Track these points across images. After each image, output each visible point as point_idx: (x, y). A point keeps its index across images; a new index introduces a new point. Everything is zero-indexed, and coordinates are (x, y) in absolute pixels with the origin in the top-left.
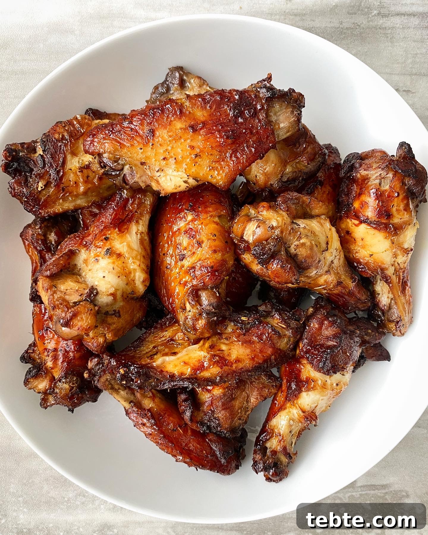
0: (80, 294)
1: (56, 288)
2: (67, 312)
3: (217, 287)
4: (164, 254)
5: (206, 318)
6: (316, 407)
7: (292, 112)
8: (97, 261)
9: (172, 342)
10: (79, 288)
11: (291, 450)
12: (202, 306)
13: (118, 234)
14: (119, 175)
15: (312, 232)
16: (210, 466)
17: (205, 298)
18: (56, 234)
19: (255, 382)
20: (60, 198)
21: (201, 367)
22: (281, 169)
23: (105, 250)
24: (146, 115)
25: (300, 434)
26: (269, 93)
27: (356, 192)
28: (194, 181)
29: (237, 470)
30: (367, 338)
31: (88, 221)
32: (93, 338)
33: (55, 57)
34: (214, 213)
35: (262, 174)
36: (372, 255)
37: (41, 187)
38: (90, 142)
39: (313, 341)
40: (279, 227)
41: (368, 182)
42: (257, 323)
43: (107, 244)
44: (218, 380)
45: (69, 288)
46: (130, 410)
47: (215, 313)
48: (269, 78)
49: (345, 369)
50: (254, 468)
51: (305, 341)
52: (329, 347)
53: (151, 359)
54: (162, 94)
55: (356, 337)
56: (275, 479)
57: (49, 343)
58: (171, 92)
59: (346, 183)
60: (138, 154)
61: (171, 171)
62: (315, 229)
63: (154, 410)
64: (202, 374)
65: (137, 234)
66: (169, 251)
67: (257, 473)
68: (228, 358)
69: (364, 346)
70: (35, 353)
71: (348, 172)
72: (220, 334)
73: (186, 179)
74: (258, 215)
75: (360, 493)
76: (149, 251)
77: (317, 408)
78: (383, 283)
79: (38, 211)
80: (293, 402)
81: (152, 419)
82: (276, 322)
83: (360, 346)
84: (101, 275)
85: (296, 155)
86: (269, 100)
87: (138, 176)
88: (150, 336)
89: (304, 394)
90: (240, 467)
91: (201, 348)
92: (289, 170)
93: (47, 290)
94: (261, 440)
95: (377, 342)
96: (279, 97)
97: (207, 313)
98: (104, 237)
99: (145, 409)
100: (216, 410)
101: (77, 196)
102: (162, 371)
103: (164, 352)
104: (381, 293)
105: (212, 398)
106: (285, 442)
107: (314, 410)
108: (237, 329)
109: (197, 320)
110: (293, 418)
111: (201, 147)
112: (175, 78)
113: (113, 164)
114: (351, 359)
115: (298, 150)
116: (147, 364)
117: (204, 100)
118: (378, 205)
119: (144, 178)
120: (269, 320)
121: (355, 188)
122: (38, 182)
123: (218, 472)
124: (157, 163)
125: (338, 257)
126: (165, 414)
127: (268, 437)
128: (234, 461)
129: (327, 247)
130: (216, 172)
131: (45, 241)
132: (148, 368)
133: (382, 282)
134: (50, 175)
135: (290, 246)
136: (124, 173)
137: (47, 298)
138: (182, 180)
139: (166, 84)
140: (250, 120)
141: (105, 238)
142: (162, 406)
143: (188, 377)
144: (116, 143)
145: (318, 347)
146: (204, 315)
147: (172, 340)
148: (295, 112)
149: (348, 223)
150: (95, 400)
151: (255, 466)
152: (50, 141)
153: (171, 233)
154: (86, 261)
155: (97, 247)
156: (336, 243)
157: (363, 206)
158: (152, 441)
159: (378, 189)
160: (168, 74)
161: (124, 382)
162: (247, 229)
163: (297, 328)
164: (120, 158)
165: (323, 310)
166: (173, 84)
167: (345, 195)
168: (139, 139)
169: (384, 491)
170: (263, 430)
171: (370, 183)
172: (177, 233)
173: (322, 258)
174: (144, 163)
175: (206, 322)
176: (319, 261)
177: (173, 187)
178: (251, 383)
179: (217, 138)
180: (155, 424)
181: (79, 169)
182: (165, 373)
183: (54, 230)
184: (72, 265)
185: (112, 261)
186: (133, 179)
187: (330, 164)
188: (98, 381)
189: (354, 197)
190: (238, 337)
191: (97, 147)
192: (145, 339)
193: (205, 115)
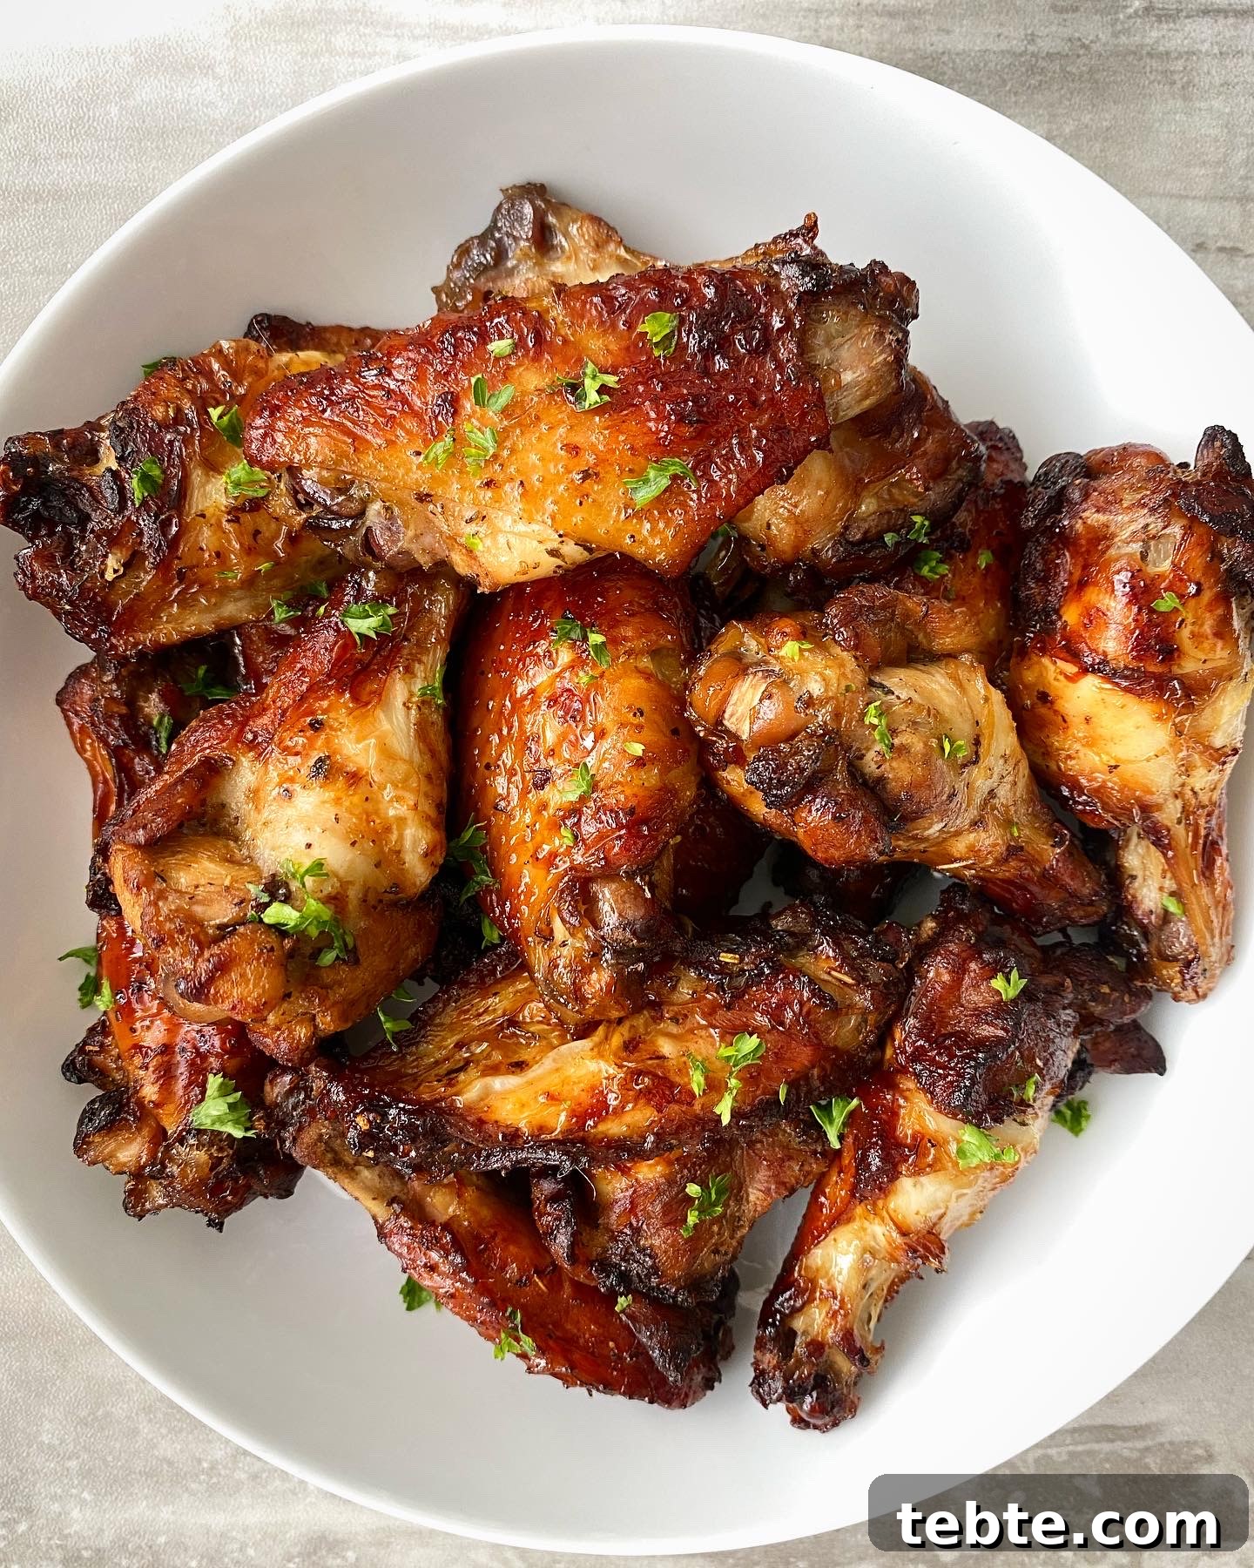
0: (236, 901)
1: (164, 881)
2: (199, 956)
3: (645, 870)
4: (488, 767)
5: (612, 965)
6: (941, 1217)
7: (880, 336)
8: (289, 794)
9: (512, 1029)
10: (233, 880)
11: (867, 1336)
12: (601, 929)
13: (350, 712)
14: (353, 530)
15: (929, 711)
16: (629, 1386)
17: (611, 905)
18: (164, 698)
19: (761, 1142)
20: (173, 601)
21: (599, 1109)
22: (845, 505)
23: (312, 762)
24: (432, 348)
25: (892, 1291)
26: (807, 279)
27: (1071, 574)
28: (581, 549)
29: (709, 1393)
30: (1097, 1009)
31: (261, 659)
32: (277, 1028)
33: (157, 147)
34: (640, 644)
35: (786, 521)
36: (1116, 767)
37: (115, 571)
38: (261, 431)
39: (933, 1024)
40: (829, 699)
41: (1108, 547)
42: (767, 971)
43: (319, 743)
44: (648, 1146)
45: (203, 882)
46: (389, 1225)
47: (641, 950)
48: (810, 229)
49: (1029, 1106)
50: (758, 1392)
51: (911, 1021)
52: (980, 1044)
53: (450, 1084)
54: (482, 270)
55: (1064, 1008)
56: (819, 1422)
57: (148, 1028)
58: (510, 264)
59: (1040, 544)
60: (408, 471)
61: (509, 521)
62: (942, 701)
63: (461, 1225)
64: (602, 1127)
65: (408, 708)
66: (504, 755)
67: (765, 1406)
68: (677, 1079)
69: (1090, 1033)
70: (107, 1052)
71: (1047, 516)
72: (657, 1006)
73: (555, 545)
74: (768, 658)
75: (1071, 1448)
76: (444, 757)
77: (945, 1220)
78: (1148, 847)
79: (108, 640)
80: (874, 1204)
81: (456, 1252)
82: (825, 966)
83: (1076, 1033)
84: (300, 839)
85: (890, 463)
86: (809, 300)
87: (411, 533)
88: (448, 1010)
89: (905, 1183)
90: (716, 1384)
91: (598, 1051)
92: (867, 508)
93: (139, 888)
94: (778, 1311)
95: (1127, 1019)
96: (839, 289)
97: (615, 951)
98: (308, 719)
99: (433, 1223)
100: (645, 1227)
101: (224, 592)
102: (481, 1123)
103: (489, 1062)
104: (1139, 874)
105: (635, 1192)
106: (850, 1317)
107: (935, 1224)
108: (707, 990)
109: (586, 971)
110: (873, 1248)
111: (601, 447)
112: (520, 219)
113: (332, 500)
114: (1047, 1077)
115: (898, 445)
116: (437, 1101)
117: (608, 300)
118: (1136, 620)
119: (427, 540)
120: (804, 960)
121: (1067, 560)
122: (105, 556)
123: (651, 1402)
124: (468, 497)
125: (1010, 779)
126: (493, 1237)
127: (799, 1303)
128: (698, 1368)
129: (976, 753)
130: (648, 526)
131: (131, 719)
132: (441, 1112)
133: (1145, 843)
134: (141, 534)
135: (863, 755)
136: (368, 523)
137: (137, 911)
138: (542, 547)
139: (493, 237)
140: (748, 363)
141: (311, 725)
142: (485, 1213)
143: (560, 1137)
144: (340, 436)
145: (948, 1042)
146: (608, 956)
147: (513, 1022)
148: (888, 336)
149: (1046, 668)
150: (286, 1192)
151: (760, 1385)
152: (138, 430)
153: (508, 703)
154: (254, 795)
155: (287, 750)
156: (1003, 738)
157: (1091, 622)
158: (457, 1314)
159: (1139, 571)
160: (499, 209)
161: (371, 1154)
162: (734, 698)
163: (886, 985)
164: (352, 482)
165: (966, 929)
166: (515, 239)
167: (1037, 580)
168: (411, 424)
169: (1140, 1444)
170: (785, 1282)
171: (1112, 552)
172: (527, 703)
173: (960, 786)
174: (428, 495)
175: (612, 977)
176: (952, 796)
177: (517, 567)
178: (751, 1144)
179: (650, 420)
180: (467, 1268)
181: (229, 513)
182: (490, 1128)
183: (159, 685)
184: (213, 807)
185: (332, 795)
186: (394, 542)
187: (993, 485)
188: (295, 1140)
189: (1063, 588)
190: (710, 1015)
191: (283, 446)
192: (432, 1018)
193: (613, 347)
